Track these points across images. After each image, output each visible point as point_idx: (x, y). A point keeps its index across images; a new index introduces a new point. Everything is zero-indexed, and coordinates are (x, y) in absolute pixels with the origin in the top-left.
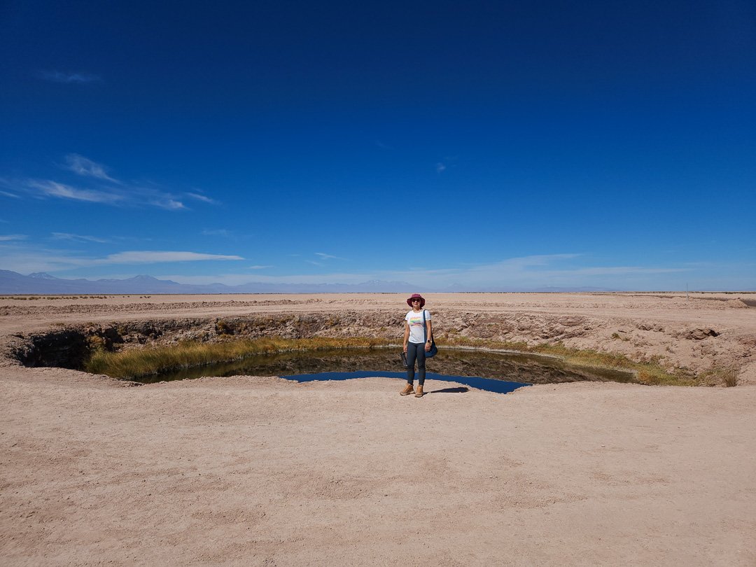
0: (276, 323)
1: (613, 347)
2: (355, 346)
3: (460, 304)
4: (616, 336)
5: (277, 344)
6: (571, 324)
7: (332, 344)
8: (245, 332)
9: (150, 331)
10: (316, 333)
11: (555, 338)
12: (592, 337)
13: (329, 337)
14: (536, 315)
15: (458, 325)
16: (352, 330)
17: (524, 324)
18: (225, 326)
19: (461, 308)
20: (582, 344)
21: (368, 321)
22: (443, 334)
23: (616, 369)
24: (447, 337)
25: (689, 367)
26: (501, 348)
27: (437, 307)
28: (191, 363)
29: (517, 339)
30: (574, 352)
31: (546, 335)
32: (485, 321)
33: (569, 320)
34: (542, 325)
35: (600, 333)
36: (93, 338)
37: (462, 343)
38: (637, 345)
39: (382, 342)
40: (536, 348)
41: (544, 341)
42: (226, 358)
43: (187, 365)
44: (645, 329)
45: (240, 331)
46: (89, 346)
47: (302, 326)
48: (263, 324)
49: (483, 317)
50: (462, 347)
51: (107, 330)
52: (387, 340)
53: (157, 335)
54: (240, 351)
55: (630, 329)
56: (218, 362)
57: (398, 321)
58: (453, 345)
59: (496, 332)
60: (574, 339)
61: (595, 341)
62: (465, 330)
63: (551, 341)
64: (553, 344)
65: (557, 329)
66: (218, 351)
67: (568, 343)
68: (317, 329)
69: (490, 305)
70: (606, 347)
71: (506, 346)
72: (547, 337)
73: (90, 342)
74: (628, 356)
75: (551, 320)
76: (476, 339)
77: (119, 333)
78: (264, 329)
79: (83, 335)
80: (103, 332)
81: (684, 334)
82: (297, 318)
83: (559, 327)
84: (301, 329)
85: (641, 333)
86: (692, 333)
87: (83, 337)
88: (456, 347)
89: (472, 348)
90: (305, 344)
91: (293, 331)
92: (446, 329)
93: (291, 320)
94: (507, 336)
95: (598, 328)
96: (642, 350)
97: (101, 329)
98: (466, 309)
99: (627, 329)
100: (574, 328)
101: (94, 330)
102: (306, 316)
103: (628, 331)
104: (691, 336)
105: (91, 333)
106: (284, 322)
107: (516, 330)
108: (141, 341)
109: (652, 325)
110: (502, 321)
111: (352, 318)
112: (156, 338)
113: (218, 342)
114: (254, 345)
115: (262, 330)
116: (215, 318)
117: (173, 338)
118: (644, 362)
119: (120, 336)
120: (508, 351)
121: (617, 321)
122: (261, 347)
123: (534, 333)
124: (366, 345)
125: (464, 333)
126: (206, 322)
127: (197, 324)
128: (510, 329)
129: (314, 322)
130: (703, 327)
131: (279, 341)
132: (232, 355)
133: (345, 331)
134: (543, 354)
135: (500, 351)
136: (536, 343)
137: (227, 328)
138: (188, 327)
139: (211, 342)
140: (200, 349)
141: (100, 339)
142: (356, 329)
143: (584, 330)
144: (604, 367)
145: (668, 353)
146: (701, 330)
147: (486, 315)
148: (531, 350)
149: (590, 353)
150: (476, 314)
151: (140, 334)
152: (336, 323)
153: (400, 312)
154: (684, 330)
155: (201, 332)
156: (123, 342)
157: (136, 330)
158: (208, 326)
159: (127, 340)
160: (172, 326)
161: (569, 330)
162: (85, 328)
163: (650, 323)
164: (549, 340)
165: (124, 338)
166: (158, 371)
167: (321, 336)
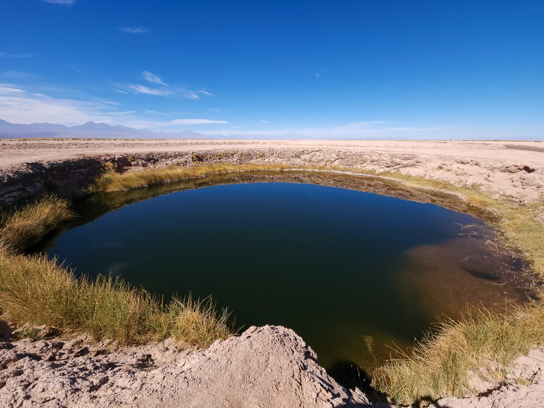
0: (228, 155)
1: (438, 175)
2: (272, 169)
3: (333, 146)
4: (440, 168)
5: (227, 167)
6: (406, 159)
7: (259, 168)
8: (210, 160)
9: (151, 159)
10: (251, 161)
11: (395, 167)
12: (421, 167)
13: (258, 163)
14: (382, 152)
15: (333, 158)
16: (271, 160)
17: (374, 158)
18: (197, 157)
19: (335, 147)
20: (414, 172)
21: (281, 155)
22: (324, 163)
23: (442, 191)
24: (326, 165)
25: (515, 195)
26: (359, 173)
27: (320, 147)
28: (171, 179)
29: (369, 167)
30: (408, 177)
31: (388, 165)
32: (350, 156)
33: (405, 156)
34: (386, 159)
35: (427, 165)
36: (107, 164)
37: (335, 169)
38: (458, 175)
39: (288, 168)
40: (382, 174)
41: (387, 169)
42: (194, 176)
43: (169, 181)
44: (462, 163)
45: (207, 159)
46: (104, 169)
47: (243, 157)
48: (221, 156)
49: (348, 153)
50: (335, 171)
51: (119, 159)
52: (291, 166)
53: (155, 161)
54: (204, 172)
55: (451, 163)
56: (189, 179)
57: (298, 155)
58: (330, 170)
59: (356, 162)
60: (408, 169)
61: (424, 170)
62: (337, 161)
63: (392, 169)
64: (393, 171)
65: (397, 161)
66: (190, 172)
67: (403, 171)
68: (252, 159)
69: (350, 146)
70: (432, 175)
71: (362, 172)
72: (389, 167)
73: (105, 166)
74: (452, 182)
75: (393, 156)
76: (343, 167)
77: (129, 160)
78: (221, 158)
79: (100, 161)
80: (116, 159)
81: (499, 168)
82: (240, 152)
83: (398, 160)
84: (242, 159)
85: (461, 166)
86: (508, 167)
87: (99, 163)
88: (331, 171)
89: (341, 172)
90: (244, 168)
91: (238, 160)
92: (325, 160)
93: (237, 153)
94: (363, 165)
95: (426, 162)
96: (463, 178)
97: (114, 158)
98: (338, 148)
99: (448, 163)
100: (409, 161)
101: (108, 158)
102: (245, 151)
103: (448, 165)
104: (507, 170)
105: (106, 161)
106: (233, 155)
107: (369, 161)
108: (144, 165)
109: (469, 161)
110: (360, 156)
111: (272, 152)
112: (154, 163)
113: (192, 166)
114: (213, 168)
115: (220, 159)
116: (191, 152)
117: (165, 164)
118: (465, 187)
119: (130, 162)
120: (363, 175)
121: (440, 157)
122: (217, 169)
123: (381, 164)
124: (278, 169)
125: (336, 163)
126: (186, 154)
127: (181, 155)
128: (365, 161)
129: (250, 155)
130: (518, 164)
131: (229, 165)
132: (198, 174)
133: (267, 160)
134: (386, 178)
135: (359, 174)
136: (382, 170)
137: (199, 158)
138: (176, 157)
139: (188, 166)
140: (179, 171)
141: (111, 164)
142: (274, 159)
143: (415, 163)
144: (433, 189)
145: (486, 182)
146: (516, 166)
147: (350, 152)
148: (378, 175)
149: (420, 179)
150: (344, 151)
151: (143, 161)
152: (263, 156)
153: (299, 150)
154: (500, 165)
155: (182, 160)
156: (131, 165)
157: (140, 158)
158: (187, 156)
159: (134, 165)
160: (166, 156)
161: (405, 162)
162: (101, 158)
163: (467, 159)
164: (390, 168)
165: (133, 163)
166: (149, 185)
167: (253, 163)
